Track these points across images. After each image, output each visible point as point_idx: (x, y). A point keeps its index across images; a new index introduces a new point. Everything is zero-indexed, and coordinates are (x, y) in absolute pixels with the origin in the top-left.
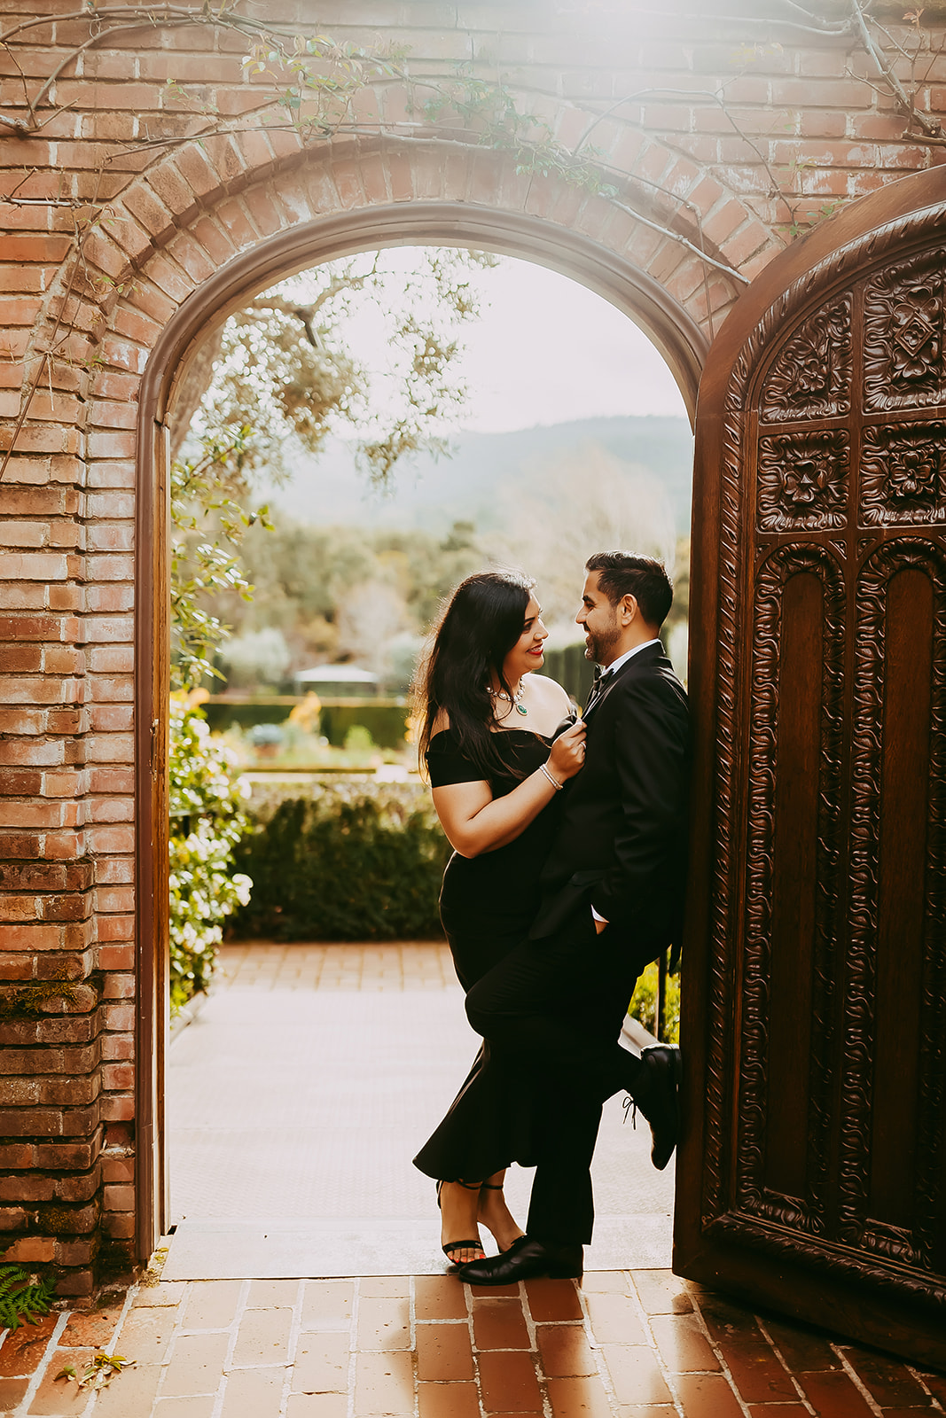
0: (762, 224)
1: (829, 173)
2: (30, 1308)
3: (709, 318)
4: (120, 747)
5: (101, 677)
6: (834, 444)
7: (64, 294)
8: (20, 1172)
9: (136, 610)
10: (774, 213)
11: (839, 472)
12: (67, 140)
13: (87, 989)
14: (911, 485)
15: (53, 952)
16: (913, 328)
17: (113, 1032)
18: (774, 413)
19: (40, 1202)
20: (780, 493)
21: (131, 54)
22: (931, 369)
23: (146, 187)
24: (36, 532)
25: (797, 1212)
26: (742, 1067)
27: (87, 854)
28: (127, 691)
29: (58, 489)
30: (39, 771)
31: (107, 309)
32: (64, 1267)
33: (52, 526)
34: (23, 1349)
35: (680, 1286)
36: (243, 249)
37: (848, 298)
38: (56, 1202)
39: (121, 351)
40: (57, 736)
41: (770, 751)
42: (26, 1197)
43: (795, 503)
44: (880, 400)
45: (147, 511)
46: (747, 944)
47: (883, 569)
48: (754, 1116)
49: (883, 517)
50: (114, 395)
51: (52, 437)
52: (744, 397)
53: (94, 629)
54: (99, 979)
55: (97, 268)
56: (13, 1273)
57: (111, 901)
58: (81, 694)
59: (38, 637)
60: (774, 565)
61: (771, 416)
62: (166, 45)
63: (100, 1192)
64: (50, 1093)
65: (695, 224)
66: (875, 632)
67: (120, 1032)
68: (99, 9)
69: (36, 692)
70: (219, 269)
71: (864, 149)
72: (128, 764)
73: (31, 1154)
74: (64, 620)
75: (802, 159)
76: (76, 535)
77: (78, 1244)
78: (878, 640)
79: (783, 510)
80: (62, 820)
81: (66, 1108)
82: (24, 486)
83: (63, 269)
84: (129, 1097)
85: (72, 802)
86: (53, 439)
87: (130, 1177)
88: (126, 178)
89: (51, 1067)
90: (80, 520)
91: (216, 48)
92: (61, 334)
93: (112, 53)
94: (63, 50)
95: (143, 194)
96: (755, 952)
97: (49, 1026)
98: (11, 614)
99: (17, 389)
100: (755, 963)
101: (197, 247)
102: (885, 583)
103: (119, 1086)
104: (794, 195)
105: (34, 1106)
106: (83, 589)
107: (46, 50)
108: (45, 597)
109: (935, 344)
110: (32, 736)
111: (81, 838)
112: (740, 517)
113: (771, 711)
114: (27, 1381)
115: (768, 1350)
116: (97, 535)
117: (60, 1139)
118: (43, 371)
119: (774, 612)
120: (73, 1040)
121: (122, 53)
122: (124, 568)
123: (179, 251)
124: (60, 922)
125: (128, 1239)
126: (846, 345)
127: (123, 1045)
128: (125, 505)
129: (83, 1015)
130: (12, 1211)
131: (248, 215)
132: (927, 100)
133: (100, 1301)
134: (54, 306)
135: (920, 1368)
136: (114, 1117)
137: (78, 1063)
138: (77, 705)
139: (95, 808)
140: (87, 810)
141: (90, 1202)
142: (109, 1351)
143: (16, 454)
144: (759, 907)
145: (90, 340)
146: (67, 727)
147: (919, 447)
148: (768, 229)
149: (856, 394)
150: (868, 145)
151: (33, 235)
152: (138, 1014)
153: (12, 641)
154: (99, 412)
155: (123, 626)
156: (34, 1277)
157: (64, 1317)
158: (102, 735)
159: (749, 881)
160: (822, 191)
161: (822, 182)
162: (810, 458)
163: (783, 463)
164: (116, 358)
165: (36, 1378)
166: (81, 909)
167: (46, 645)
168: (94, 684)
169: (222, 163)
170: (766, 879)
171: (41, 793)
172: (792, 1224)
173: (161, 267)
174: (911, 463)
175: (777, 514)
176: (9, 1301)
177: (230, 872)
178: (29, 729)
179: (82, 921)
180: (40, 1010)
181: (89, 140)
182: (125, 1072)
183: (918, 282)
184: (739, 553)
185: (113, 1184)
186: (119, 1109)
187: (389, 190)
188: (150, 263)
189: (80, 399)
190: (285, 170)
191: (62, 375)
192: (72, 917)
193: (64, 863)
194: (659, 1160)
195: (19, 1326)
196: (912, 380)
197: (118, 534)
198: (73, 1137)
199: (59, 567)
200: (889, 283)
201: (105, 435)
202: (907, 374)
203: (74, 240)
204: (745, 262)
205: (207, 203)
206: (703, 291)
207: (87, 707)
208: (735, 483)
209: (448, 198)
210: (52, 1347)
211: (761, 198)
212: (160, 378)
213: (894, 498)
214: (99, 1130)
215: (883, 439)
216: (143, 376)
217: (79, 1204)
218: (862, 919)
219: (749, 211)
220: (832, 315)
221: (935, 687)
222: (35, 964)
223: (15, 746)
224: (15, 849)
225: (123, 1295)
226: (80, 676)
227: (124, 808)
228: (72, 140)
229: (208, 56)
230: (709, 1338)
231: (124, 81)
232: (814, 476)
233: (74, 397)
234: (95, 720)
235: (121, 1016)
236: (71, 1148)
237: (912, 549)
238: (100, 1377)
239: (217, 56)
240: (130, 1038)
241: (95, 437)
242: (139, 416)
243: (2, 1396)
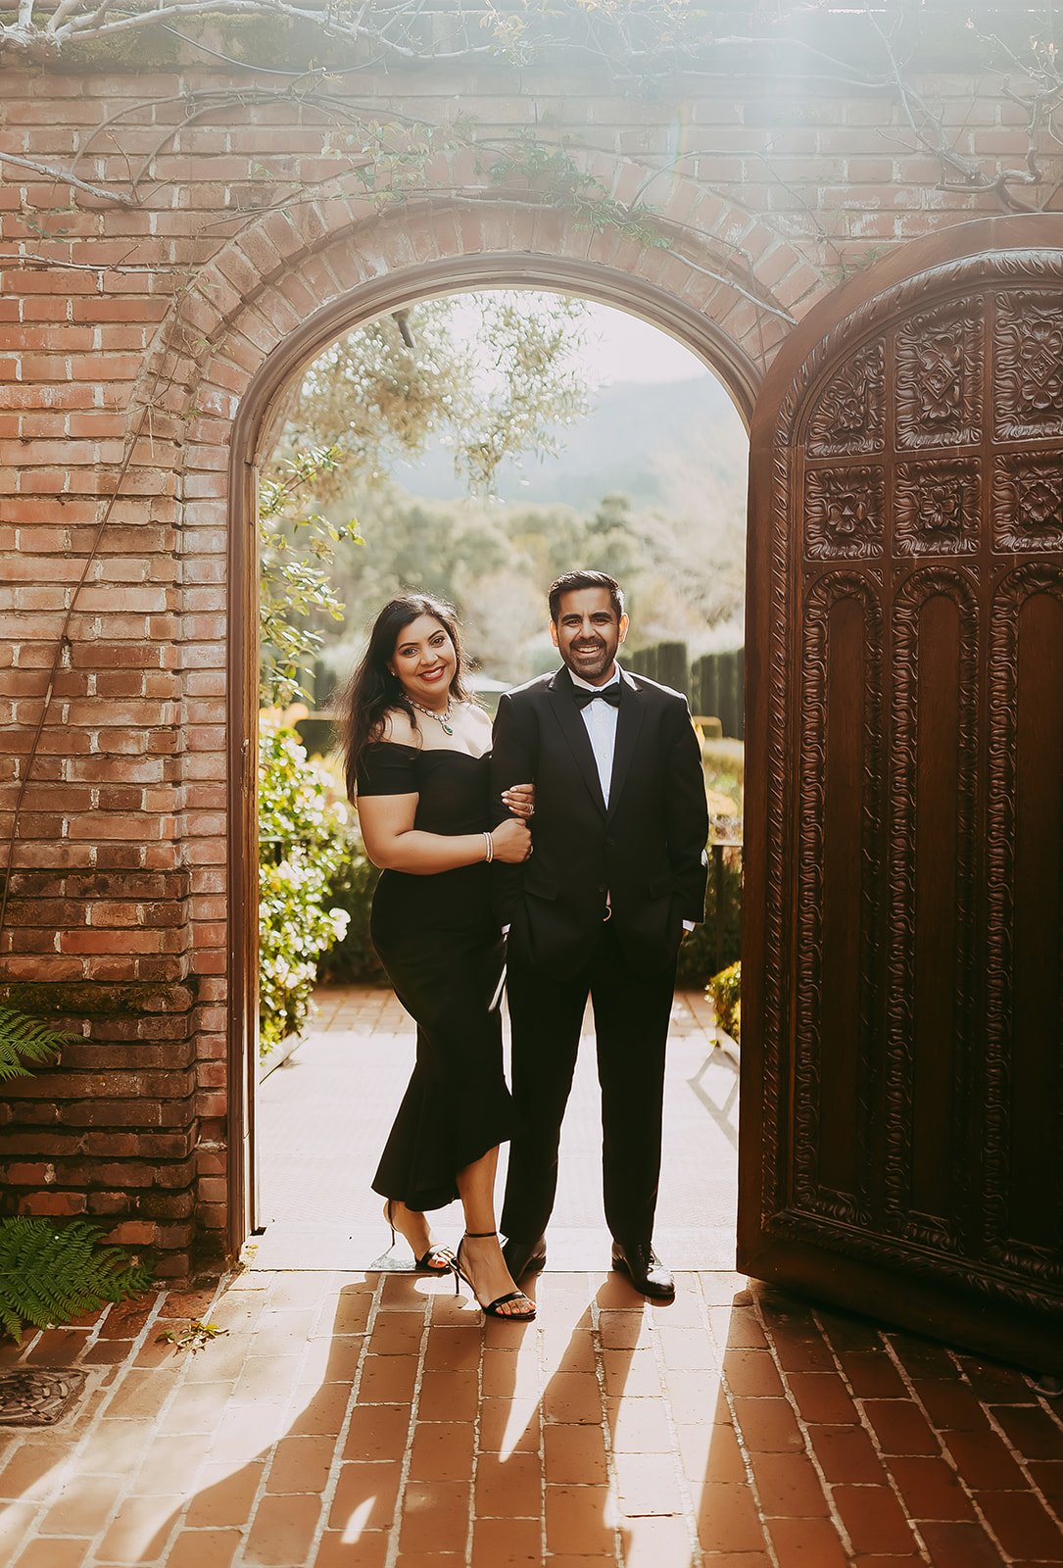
0: (812, 267)
1: (876, 216)
2: (132, 1287)
3: (763, 355)
4: (210, 766)
5: (196, 700)
6: (872, 479)
7: (163, 351)
8: (122, 1160)
9: (228, 638)
10: (823, 256)
11: (876, 505)
12: (165, 210)
13: (183, 989)
14: (938, 518)
15: (153, 955)
16: (937, 372)
17: (207, 1033)
18: (819, 448)
19: (141, 1188)
20: (824, 524)
21: (224, 130)
22: (956, 412)
23: (237, 250)
24: (139, 568)
25: (847, 1206)
26: (796, 1068)
27: (184, 866)
28: (220, 713)
29: (158, 528)
30: (139, 787)
31: (202, 362)
32: (163, 1250)
33: (152, 563)
34: (126, 1319)
35: (743, 1283)
36: (325, 303)
37: (881, 343)
38: (156, 1188)
39: (215, 399)
40: (156, 755)
41: (819, 768)
42: (128, 1183)
43: (837, 533)
44: (910, 438)
45: (238, 547)
46: (800, 951)
47: (915, 596)
48: (808, 1116)
49: (914, 546)
50: (208, 440)
51: (152, 481)
52: (791, 434)
53: (190, 655)
54: (194, 982)
55: (192, 326)
56: (115, 1254)
57: (206, 910)
58: (178, 717)
59: (140, 664)
60: (820, 592)
61: (816, 451)
62: (255, 120)
63: (194, 1183)
64: (150, 1086)
65: (747, 269)
66: (910, 655)
67: (214, 1033)
68: (195, 92)
69: (138, 715)
70: (303, 320)
71: (910, 193)
72: (221, 782)
73: (133, 1143)
74: (163, 648)
75: (847, 204)
76: (174, 571)
77: (176, 1229)
78: (912, 662)
79: (828, 540)
80: (161, 833)
81: (165, 1101)
82: (127, 527)
83: (162, 327)
84: (222, 1094)
85: (170, 816)
86: (154, 482)
87: (223, 1170)
88: (218, 243)
89: (151, 1062)
90: (178, 556)
91: (300, 121)
92: (161, 387)
93: (206, 129)
94: (162, 128)
95: (234, 256)
96: (808, 959)
97: (149, 1023)
98: (115, 643)
99: (122, 438)
100: (808, 969)
101: (284, 301)
102: (914, 608)
103: (213, 1084)
104: (843, 238)
105: (136, 1098)
106: (180, 619)
107: (147, 129)
108: (146, 628)
109: (957, 388)
110: (134, 756)
111: (178, 850)
112: (789, 546)
113: (819, 729)
114: (131, 1343)
115: (818, 1335)
116: (192, 569)
117: (159, 1130)
118: (144, 422)
119: (821, 636)
120: (171, 1037)
121: (214, 129)
122: (217, 600)
123: (267, 306)
124: (160, 928)
125: (221, 1229)
126: (881, 387)
127: (216, 1045)
128: (218, 542)
129: (179, 1013)
130: (116, 1196)
131: (330, 271)
132: (971, 143)
133: (195, 1284)
134: (154, 362)
135: (957, 1350)
136: (208, 1113)
137: (176, 1058)
138: (175, 727)
139: (191, 822)
140: (184, 824)
141: (185, 1190)
142: (204, 1321)
143: (120, 497)
144: (810, 915)
145: (186, 391)
146: (167, 746)
147: (945, 483)
148: (817, 272)
149: (889, 433)
150: (913, 188)
151: (135, 298)
152: (230, 1015)
153: (115, 669)
154: (194, 455)
155: (217, 653)
156: (135, 1258)
157: (162, 1297)
158: (201, 756)
159: (801, 890)
160: (869, 233)
161: (869, 225)
162: (850, 492)
163: (828, 495)
164: (209, 405)
165: (139, 1341)
166: (178, 916)
167: (146, 672)
168: (190, 707)
169: (306, 227)
170: (817, 889)
171: (142, 808)
172: (843, 1218)
173: (251, 320)
174: (939, 498)
175: (823, 543)
176: (113, 1279)
177: (326, 906)
178: (132, 749)
179: (180, 927)
180: (141, 1008)
181: (186, 210)
182: (218, 1070)
183: (942, 330)
184: (788, 580)
185: (207, 1176)
186: (213, 1104)
187: (460, 242)
188: (240, 317)
189: (178, 444)
190: (364, 229)
191: (162, 425)
192: (171, 922)
193: (163, 873)
195: (122, 1301)
196: (937, 420)
197: (212, 568)
198: (171, 1128)
199: (159, 601)
200: (917, 330)
201: (200, 477)
202: (933, 416)
203: (173, 301)
204: (796, 302)
205: (292, 262)
206: (756, 330)
207: (184, 728)
208: (783, 514)
209: (516, 248)
210: (153, 1317)
211: (811, 242)
212: (249, 423)
213: (924, 529)
214: (195, 1125)
215: (913, 475)
216: (235, 422)
217: (177, 1191)
218: (901, 925)
219: (800, 255)
220: (868, 358)
221: (961, 707)
222: (137, 966)
223: (119, 765)
224: (118, 859)
225: (215, 1283)
226: (177, 700)
227: (217, 823)
228: (171, 210)
229: (293, 129)
230: (763, 1325)
231: (217, 155)
232: (854, 509)
233: (172, 444)
234: (191, 740)
235: (214, 1018)
236: (169, 1138)
237: (940, 577)
238: (197, 1341)
239: (301, 129)
240: (222, 1039)
241: (190, 479)
242: (231, 458)
243: (110, 1353)
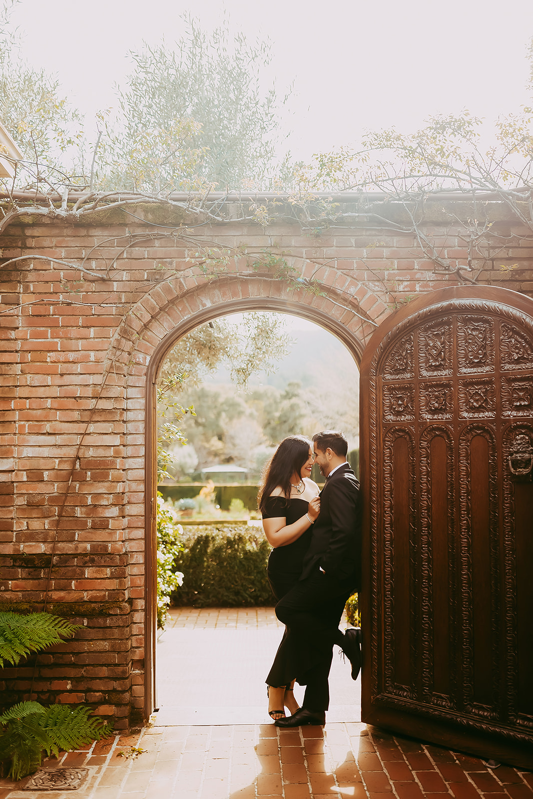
0: (383, 303)
1: (409, 283)
2: (105, 734)
3: (364, 338)
4: (139, 509)
5: (132, 482)
6: (409, 389)
7: (119, 338)
8: (100, 678)
9: (145, 456)
10: (388, 299)
11: (412, 400)
12: (120, 281)
13: (126, 604)
14: (436, 405)
15: (114, 590)
16: (434, 347)
17: (136, 623)
18: (388, 377)
19: (108, 690)
20: (391, 407)
21: (145, 249)
22: (442, 362)
23: (150, 297)
24: (109, 428)
25: (407, 692)
26: (385, 633)
27: (126, 552)
28: (142, 487)
29: (117, 411)
30: (108, 519)
31: (135, 342)
32: (117, 717)
33: (114, 425)
34: (103, 747)
35: (365, 727)
36: (185, 318)
37: (412, 335)
38: (114, 690)
39: (140, 357)
40: (115, 505)
41: (391, 507)
42: (103, 688)
43: (396, 411)
44: (425, 373)
45: (150, 418)
46: (385, 584)
47: (428, 436)
48: (390, 653)
49: (428, 416)
50: (137, 374)
51: (114, 391)
52: (376, 371)
53: (129, 463)
54: (131, 601)
55: (131, 328)
56: (98, 719)
57: (135, 570)
58: (124, 489)
59: (109, 467)
60: (390, 435)
61: (387, 378)
62: (157, 245)
63: (131, 688)
64: (112, 646)
65: (357, 304)
66: (427, 460)
67: (139, 623)
68: (133, 234)
69: (108, 488)
70: (177, 325)
71: (422, 273)
72: (142, 516)
73: (104, 671)
74: (118, 460)
75: (397, 278)
76: (123, 428)
77: (123, 708)
78: (428, 463)
79: (393, 413)
80: (117, 538)
81: (119, 653)
82: (104, 410)
83: (118, 329)
84: (142, 649)
85: (121, 531)
86: (115, 392)
87: (142, 682)
88: (142, 294)
89: (113, 636)
90: (124, 422)
91: (175, 245)
92: (118, 353)
93: (137, 248)
94: (119, 248)
95: (148, 300)
96: (388, 587)
97: (112, 619)
98: (98, 459)
99: (102, 374)
100: (388, 591)
101: (168, 317)
102: (429, 442)
103: (138, 645)
104: (396, 292)
105: (106, 652)
106: (125, 448)
107: (113, 248)
108: (111, 452)
109: (442, 353)
110: (106, 505)
111: (124, 545)
112: (377, 416)
113: (391, 491)
114: (106, 757)
115: (397, 747)
116: (130, 427)
117: (116, 665)
118: (111, 367)
119: (390, 453)
120: (121, 625)
121: (140, 248)
122: (141, 440)
123: (161, 319)
124: (117, 578)
125: (141, 708)
126: (412, 352)
127: (140, 628)
128: (141, 416)
129: (125, 615)
130: (98, 694)
131: (187, 305)
132: (446, 254)
133: (131, 732)
134: (115, 342)
136: (136, 658)
137: (123, 634)
138: (123, 493)
139: (129, 533)
140: (126, 534)
141: (127, 691)
142: (137, 747)
143: (101, 398)
144: (389, 569)
145: (128, 354)
146: (120, 502)
147: (439, 391)
148: (385, 305)
149: (416, 371)
150: (423, 272)
151: (108, 316)
152: (146, 615)
153: (99, 469)
154: (131, 380)
155: (141, 462)
156: (106, 721)
157: (117, 738)
158: (133, 505)
159: (385, 558)
160: (406, 290)
161: (406, 287)
162: (401, 394)
163: (392, 395)
164: (138, 360)
165: (109, 756)
166: (124, 573)
167: (111, 470)
168: (129, 485)
169: (178, 287)
170: (391, 558)
171: (110, 528)
172: (405, 697)
173: (155, 325)
174: (437, 397)
175: (391, 415)
176: (96, 730)
177: (173, 570)
178: (105, 503)
179: (125, 578)
180: (109, 613)
181: (129, 281)
182: (141, 639)
183: (436, 330)
184: (376, 430)
185: (136, 685)
186: (138, 654)
187: (241, 294)
188: (150, 324)
189: (125, 376)
190: (202, 288)
191: (118, 368)
192: (121, 576)
193: (118, 555)
194: (354, 676)
195: (101, 740)
196: (435, 366)
197: (138, 427)
198: (121, 664)
199: (117, 440)
200: (426, 330)
201: (134, 389)
202: (433, 364)
203: (124, 318)
204: (377, 317)
205: (172, 302)
206: (361, 328)
207: (126, 494)
208: (374, 403)
209: (263, 296)
210: (114, 746)
211: (382, 293)
212: (154, 367)
213: (431, 410)
214: (130, 663)
215: (426, 388)
216: (148, 366)
217: (124, 691)
218: (426, 572)
219: (378, 298)
220: (407, 341)
221: (448, 481)
222: (107, 595)
223: (100, 510)
224: (99, 550)
225: (139, 731)
226: (124, 482)
227: (140, 533)
228: (122, 281)
229: (173, 248)
230: (373, 743)
231: (141, 259)
232: (403, 401)
233: (123, 376)
234: (130, 499)
235: (139, 617)
236: (121, 669)
237: (438, 429)
238: (134, 756)
239: (176, 248)
240: (142, 626)
241: (129, 390)
242: (146, 381)
243: (97, 761)
